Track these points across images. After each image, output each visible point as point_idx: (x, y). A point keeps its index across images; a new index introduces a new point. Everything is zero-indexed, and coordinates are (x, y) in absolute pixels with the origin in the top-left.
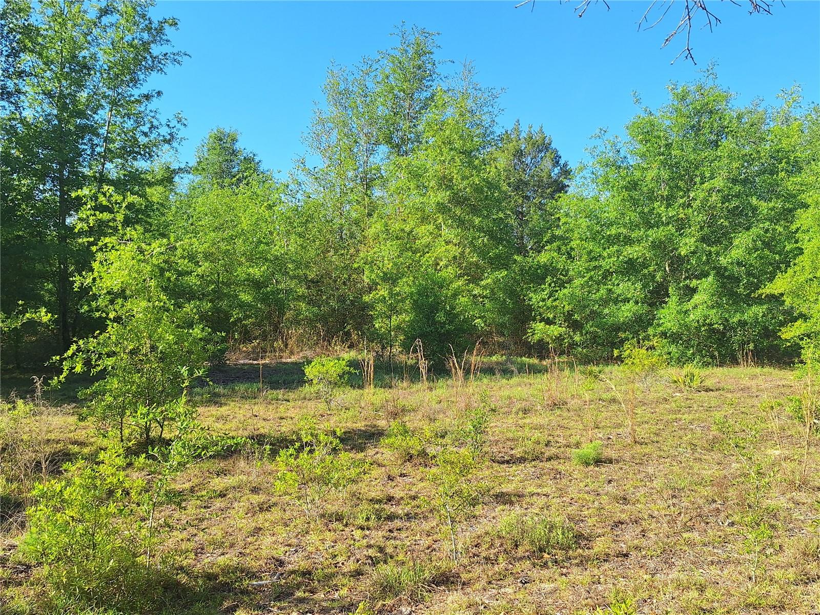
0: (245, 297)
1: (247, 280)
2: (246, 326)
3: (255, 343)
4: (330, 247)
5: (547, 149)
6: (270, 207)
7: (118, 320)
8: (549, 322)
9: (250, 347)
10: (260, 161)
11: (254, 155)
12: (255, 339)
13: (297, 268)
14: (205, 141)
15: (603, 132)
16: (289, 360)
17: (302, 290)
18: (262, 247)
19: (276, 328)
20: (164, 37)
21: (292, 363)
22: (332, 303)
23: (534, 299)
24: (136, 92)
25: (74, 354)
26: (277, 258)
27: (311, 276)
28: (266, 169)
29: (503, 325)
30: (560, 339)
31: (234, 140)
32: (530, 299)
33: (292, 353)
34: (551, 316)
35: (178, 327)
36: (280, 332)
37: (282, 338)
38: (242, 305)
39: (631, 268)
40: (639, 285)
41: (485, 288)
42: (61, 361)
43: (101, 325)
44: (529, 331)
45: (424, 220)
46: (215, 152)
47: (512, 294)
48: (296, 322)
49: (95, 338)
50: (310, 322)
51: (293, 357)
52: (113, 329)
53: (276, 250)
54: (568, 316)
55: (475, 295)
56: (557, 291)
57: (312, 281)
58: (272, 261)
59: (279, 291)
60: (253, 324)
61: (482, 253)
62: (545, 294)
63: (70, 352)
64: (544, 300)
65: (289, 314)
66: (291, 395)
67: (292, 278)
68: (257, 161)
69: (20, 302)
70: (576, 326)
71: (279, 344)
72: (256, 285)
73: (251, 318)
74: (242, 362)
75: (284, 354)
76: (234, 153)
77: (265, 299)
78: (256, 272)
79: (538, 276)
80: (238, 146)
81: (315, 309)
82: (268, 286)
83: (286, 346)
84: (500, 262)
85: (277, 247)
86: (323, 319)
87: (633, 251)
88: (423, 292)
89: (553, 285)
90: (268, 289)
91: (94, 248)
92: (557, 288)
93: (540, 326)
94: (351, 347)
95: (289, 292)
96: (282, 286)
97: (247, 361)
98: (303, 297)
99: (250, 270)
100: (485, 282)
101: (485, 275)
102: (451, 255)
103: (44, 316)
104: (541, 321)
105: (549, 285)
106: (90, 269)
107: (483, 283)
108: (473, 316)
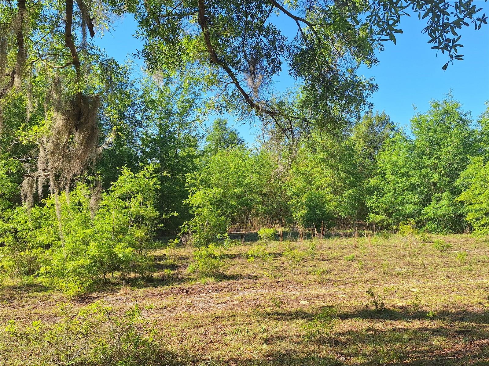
0: (233, 203)
1: (234, 195)
2: (234, 216)
3: (238, 224)
4: (272, 178)
5: (387, 122)
6: (244, 160)
7: (197, 214)
8: (377, 213)
9: (235, 226)
10: (239, 133)
11: (236, 130)
12: (238, 223)
13: (257, 188)
14: (212, 124)
15: (397, 124)
16: (253, 232)
17: (259, 199)
18: (241, 179)
19: (247, 218)
20: (201, 97)
21: (255, 233)
22: (274, 205)
23: (369, 203)
24: (189, 120)
25: (184, 226)
26: (247, 184)
27: (264, 191)
28: (241, 137)
29: (352, 215)
30: (382, 221)
31: (226, 123)
32: (367, 203)
33: (255, 229)
34: (377, 211)
35: (216, 217)
36: (249, 219)
37: (250, 222)
38: (232, 207)
39: (413, 188)
40: (417, 196)
41: (345, 197)
42: (181, 228)
43: (193, 216)
44: (367, 218)
45: (316, 166)
46: (217, 130)
47: (359, 200)
48: (257, 214)
49: (191, 220)
50: (264, 214)
51: (255, 230)
52: (197, 218)
53: (247, 180)
54: (386, 211)
55: (341, 201)
56: (379, 199)
57: (264, 194)
58: (245, 186)
59: (249, 200)
60: (237, 215)
61: (344, 182)
62: (374, 200)
63: (183, 226)
64: (374, 203)
65: (253, 211)
66: (254, 244)
67: (255, 193)
68: (237, 133)
69: (170, 210)
70: (390, 215)
71: (249, 225)
72: (238, 197)
73: (236, 212)
74: (233, 232)
75: (251, 229)
76: (226, 130)
77: (242, 204)
78: (238, 191)
79: (371, 191)
80: (228, 126)
81: (266, 208)
82: (243, 198)
83: (252, 225)
84: (352, 185)
85: (247, 179)
86: (270, 212)
87: (413, 180)
89: (378, 196)
90: (244, 199)
91: (189, 191)
92: (380, 197)
93: (372, 216)
94: (282, 226)
95: (253, 200)
96: (250, 197)
97: (235, 232)
98: (260, 202)
99: (235, 190)
100: (345, 195)
101: (345, 191)
102: (328, 182)
103: (176, 214)
104: (373, 213)
105: (376, 195)
106: (188, 198)
107: (344, 195)
108: (339, 211)
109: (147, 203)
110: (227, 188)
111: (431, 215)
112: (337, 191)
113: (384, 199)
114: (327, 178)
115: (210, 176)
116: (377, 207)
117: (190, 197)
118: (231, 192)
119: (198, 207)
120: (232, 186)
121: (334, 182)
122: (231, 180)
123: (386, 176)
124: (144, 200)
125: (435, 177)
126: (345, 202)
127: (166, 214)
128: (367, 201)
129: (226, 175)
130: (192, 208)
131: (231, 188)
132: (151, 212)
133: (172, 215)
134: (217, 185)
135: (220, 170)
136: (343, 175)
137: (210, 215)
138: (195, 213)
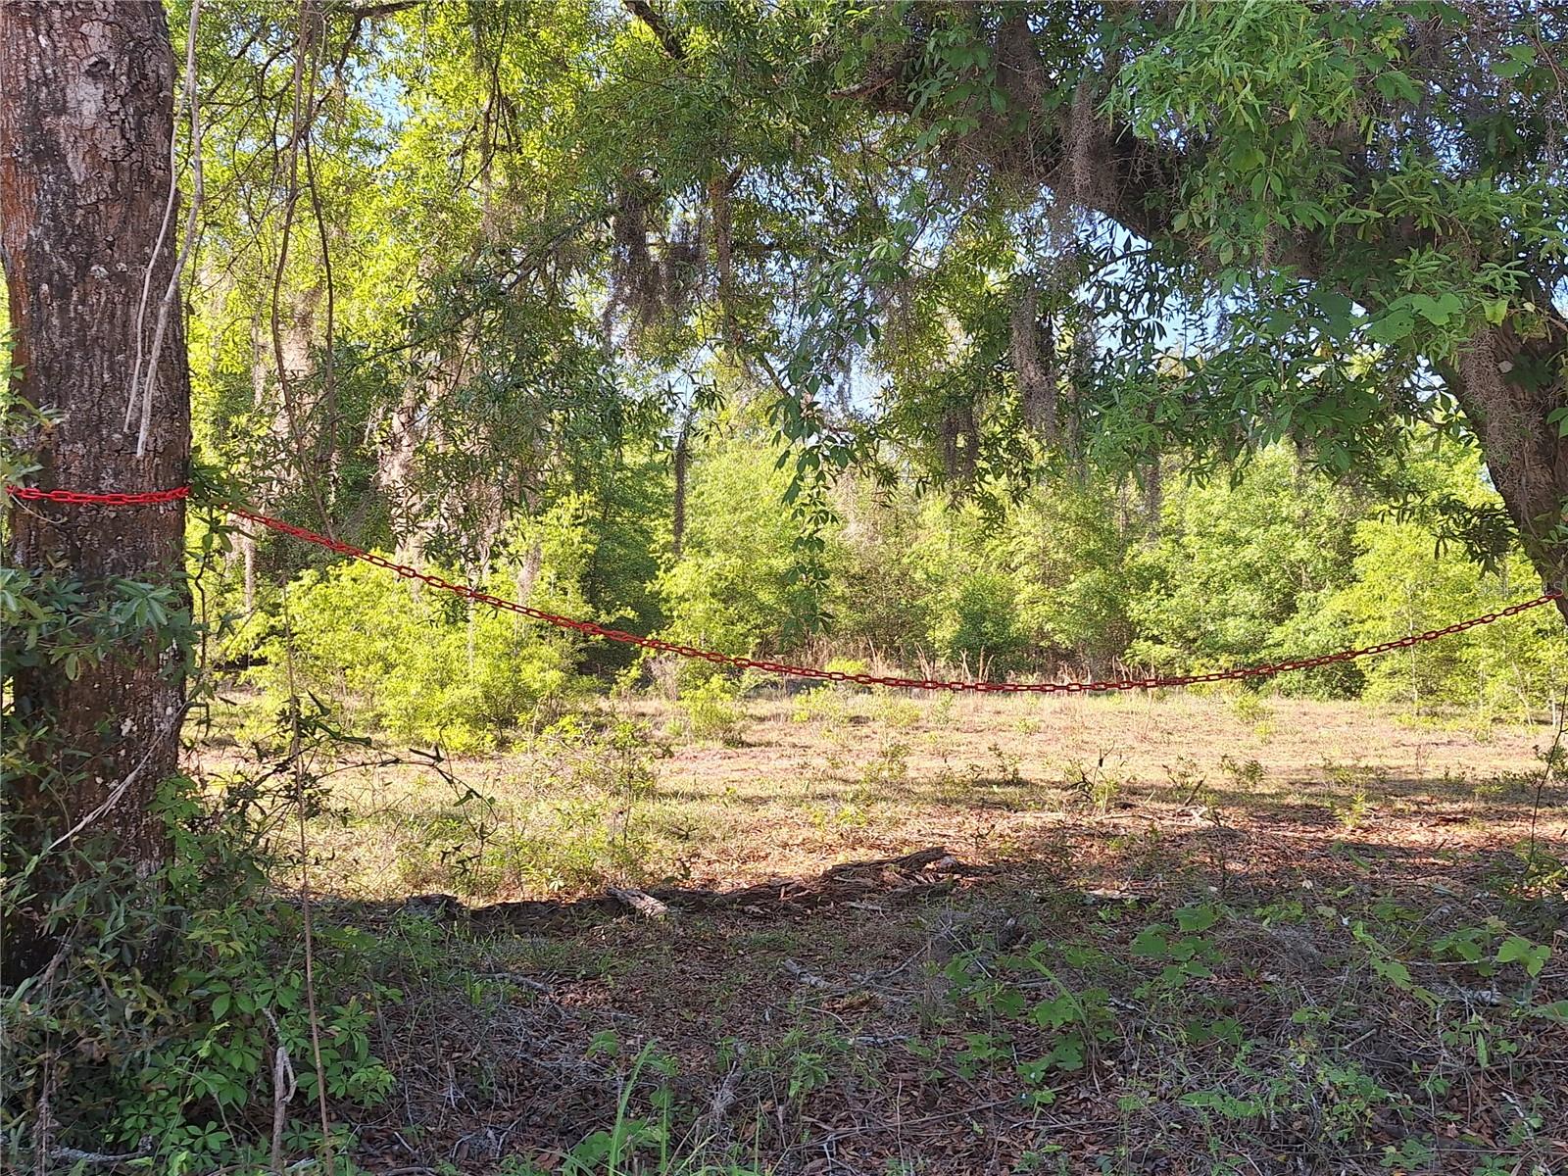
0: (766, 596)
1: (769, 574)
7: (679, 617)
8: (1157, 640)
22: (879, 608)
23: (1135, 611)
27: (855, 569)
29: (1087, 642)
32: (1132, 611)
34: (1156, 633)
38: (761, 608)
39: (1252, 575)
40: (1258, 596)
41: (1073, 593)
43: (669, 621)
44: (1128, 651)
52: (678, 623)
54: (1180, 634)
55: (1061, 603)
56: (1164, 600)
57: (854, 576)
60: (776, 633)
61: (1071, 548)
64: (1149, 611)
69: (617, 603)
72: (781, 581)
79: (1143, 579)
81: (857, 616)
84: (1093, 559)
87: (1250, 553)
88: (969, 597)
89: (1163, 592)
91: (659, 561)
92: (1165, 597)
93: (1143, 646)
94: (900, 667)
98: (844, 599)
99: (773, 562)
100: (1074, 586)
101: (1072, 577)
102: (1029, 549)
103: (630, 613)
104: (1146, 639)
105: (1158, 592)
106: (657, 578)
107: (1069, 587)
108: (1053, 630)
109: (566, 584)
110: (749, 555)
111: (1288, 650)
112: (1051, 577)
113: (1174, 602)
114: (1025, 539)
115: (703, 518)
116: (1158, 622)
117: (660, 574)
118: (761, 565)
119: (682, 599)
120: (764, 549)
121: (1045, 551)
122: (761, 533)
123: (1185, 540)
124: (558, 578)
125: (1302, 549)
126: (1072, 606)
127: (608, 613)
128: (1133, 604)
129: (749, 519)
130: (667, 600)
131: (762, 555)
132: (574, 606)
133: (622, 617)
134: (722, 545)
135: (732, 503)
136: (1070, 532)
137: (709, 619)
138: (675, 613)
